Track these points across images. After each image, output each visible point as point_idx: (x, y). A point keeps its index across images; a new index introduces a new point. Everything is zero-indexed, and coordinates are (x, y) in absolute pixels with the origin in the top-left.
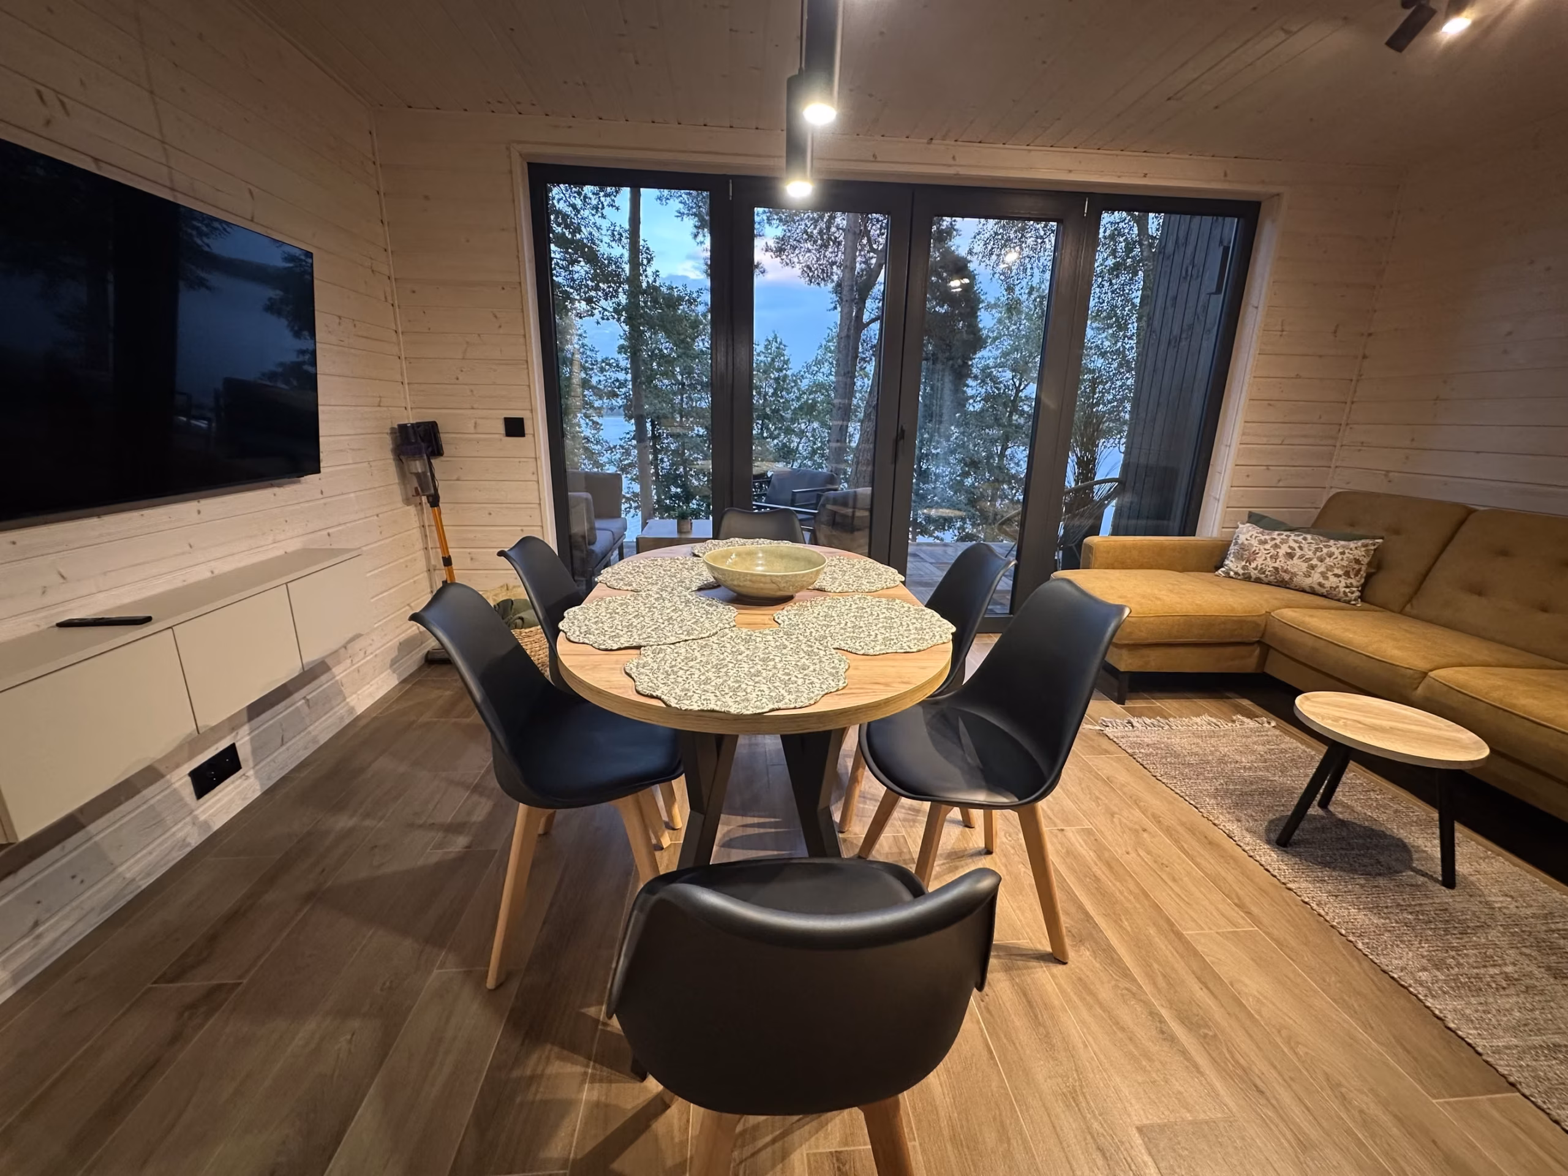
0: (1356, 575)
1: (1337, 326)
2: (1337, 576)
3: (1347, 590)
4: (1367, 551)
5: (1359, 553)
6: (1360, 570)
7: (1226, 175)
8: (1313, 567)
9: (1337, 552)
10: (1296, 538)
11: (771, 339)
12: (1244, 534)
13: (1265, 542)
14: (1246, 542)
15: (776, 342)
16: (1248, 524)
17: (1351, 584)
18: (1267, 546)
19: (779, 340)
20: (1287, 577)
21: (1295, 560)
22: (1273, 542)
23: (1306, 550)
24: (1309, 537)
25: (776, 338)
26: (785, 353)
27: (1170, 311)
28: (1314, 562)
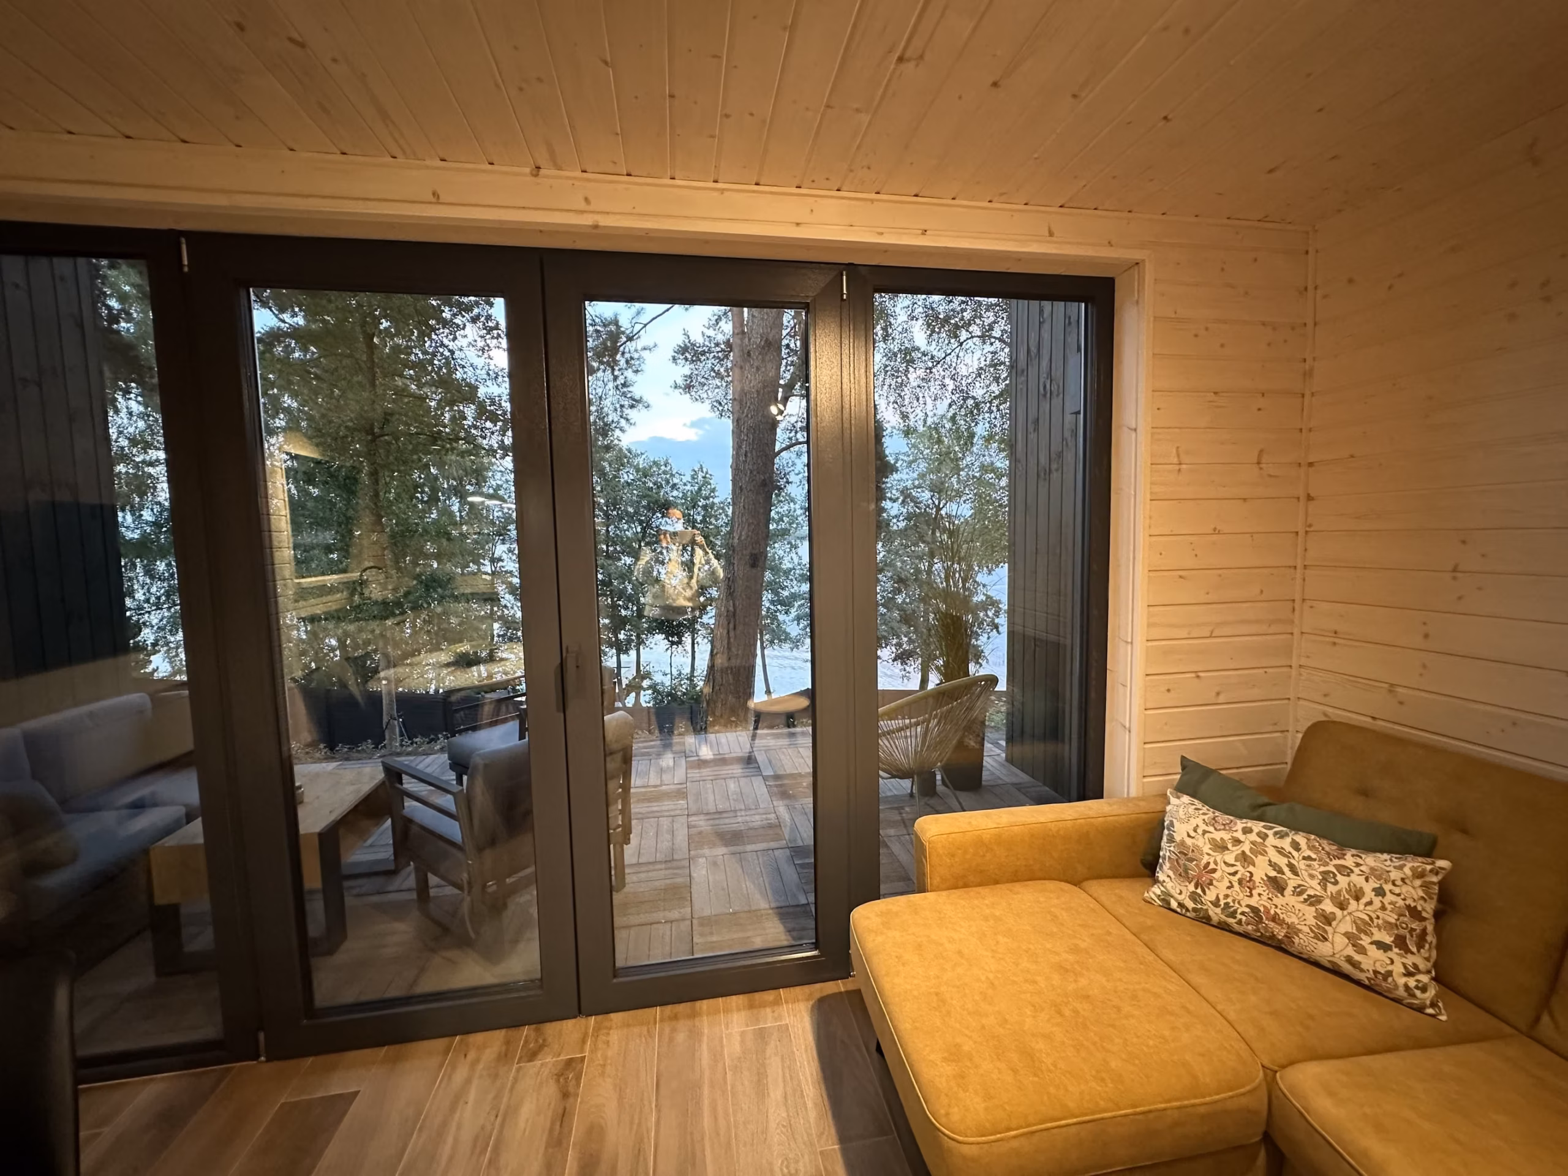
0: (1420, 947)
1: (1261, 451)
2: (1381, 945)
3: (1412, 983)
4: (1426, 886)
5: (1413, 892)
6: (1424, 932)
7: (1051, 234)
8: (1328, 919)
9: (1368, 888)
10: (1279, 843)
11: (696, 469)
12: (1181, 821)
13: (1221, 847)
14: (1189, 841)
15: (702, 472)
16: (1186, 799)
17: (1415, 966)
18: (1230, 858)
19: (705, 470)
20: (1280, 933)
21: (1289, 898)
22: (1237, 850)
23: (1305, 874)
24: (1301, 839)
25: (701, 468)
26: (711, 481)
27: (1033, 436)
28: (1328, 907)
